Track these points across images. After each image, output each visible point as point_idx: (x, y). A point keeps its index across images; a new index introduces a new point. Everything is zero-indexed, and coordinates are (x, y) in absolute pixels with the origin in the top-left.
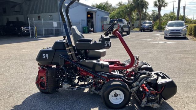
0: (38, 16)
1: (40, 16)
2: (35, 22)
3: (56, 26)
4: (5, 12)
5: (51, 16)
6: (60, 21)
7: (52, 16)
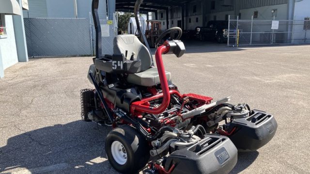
0: (255, 12)
1: (257, 12)
2: (239, 22)
3: (277, 28)
4: (213, 7)
5: (274, 10)
6: (288, 19)
7: (276, 10)
